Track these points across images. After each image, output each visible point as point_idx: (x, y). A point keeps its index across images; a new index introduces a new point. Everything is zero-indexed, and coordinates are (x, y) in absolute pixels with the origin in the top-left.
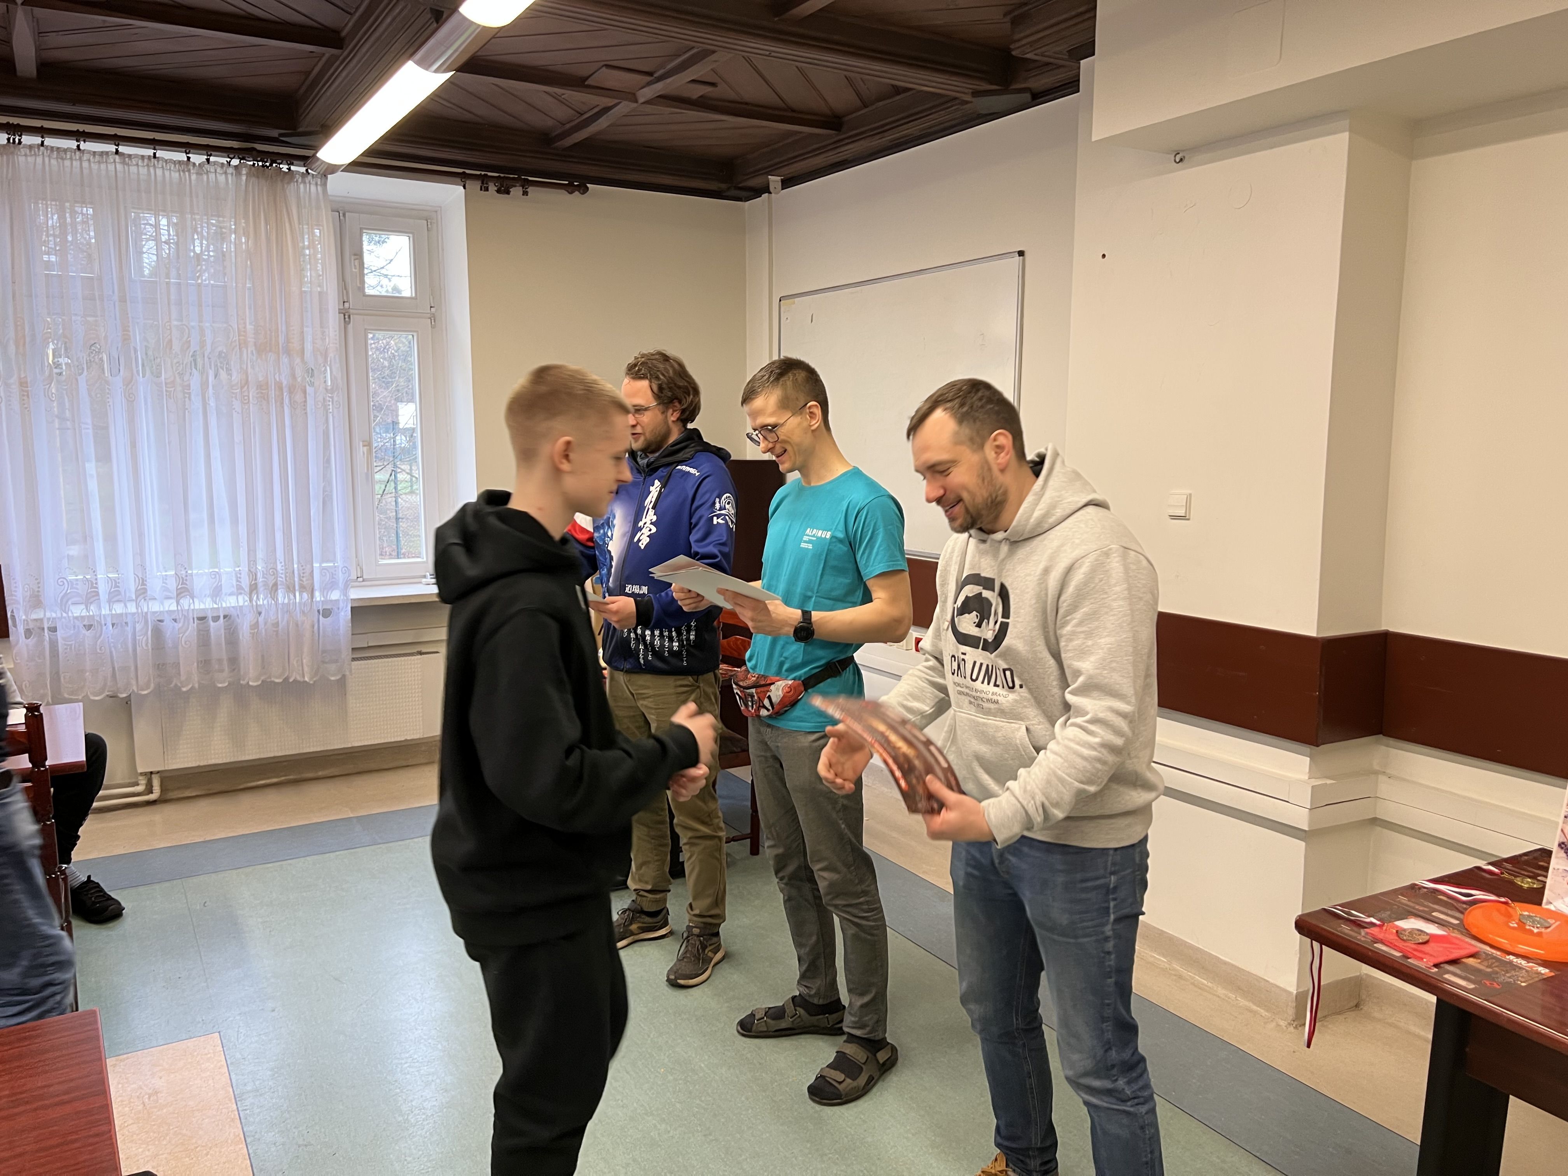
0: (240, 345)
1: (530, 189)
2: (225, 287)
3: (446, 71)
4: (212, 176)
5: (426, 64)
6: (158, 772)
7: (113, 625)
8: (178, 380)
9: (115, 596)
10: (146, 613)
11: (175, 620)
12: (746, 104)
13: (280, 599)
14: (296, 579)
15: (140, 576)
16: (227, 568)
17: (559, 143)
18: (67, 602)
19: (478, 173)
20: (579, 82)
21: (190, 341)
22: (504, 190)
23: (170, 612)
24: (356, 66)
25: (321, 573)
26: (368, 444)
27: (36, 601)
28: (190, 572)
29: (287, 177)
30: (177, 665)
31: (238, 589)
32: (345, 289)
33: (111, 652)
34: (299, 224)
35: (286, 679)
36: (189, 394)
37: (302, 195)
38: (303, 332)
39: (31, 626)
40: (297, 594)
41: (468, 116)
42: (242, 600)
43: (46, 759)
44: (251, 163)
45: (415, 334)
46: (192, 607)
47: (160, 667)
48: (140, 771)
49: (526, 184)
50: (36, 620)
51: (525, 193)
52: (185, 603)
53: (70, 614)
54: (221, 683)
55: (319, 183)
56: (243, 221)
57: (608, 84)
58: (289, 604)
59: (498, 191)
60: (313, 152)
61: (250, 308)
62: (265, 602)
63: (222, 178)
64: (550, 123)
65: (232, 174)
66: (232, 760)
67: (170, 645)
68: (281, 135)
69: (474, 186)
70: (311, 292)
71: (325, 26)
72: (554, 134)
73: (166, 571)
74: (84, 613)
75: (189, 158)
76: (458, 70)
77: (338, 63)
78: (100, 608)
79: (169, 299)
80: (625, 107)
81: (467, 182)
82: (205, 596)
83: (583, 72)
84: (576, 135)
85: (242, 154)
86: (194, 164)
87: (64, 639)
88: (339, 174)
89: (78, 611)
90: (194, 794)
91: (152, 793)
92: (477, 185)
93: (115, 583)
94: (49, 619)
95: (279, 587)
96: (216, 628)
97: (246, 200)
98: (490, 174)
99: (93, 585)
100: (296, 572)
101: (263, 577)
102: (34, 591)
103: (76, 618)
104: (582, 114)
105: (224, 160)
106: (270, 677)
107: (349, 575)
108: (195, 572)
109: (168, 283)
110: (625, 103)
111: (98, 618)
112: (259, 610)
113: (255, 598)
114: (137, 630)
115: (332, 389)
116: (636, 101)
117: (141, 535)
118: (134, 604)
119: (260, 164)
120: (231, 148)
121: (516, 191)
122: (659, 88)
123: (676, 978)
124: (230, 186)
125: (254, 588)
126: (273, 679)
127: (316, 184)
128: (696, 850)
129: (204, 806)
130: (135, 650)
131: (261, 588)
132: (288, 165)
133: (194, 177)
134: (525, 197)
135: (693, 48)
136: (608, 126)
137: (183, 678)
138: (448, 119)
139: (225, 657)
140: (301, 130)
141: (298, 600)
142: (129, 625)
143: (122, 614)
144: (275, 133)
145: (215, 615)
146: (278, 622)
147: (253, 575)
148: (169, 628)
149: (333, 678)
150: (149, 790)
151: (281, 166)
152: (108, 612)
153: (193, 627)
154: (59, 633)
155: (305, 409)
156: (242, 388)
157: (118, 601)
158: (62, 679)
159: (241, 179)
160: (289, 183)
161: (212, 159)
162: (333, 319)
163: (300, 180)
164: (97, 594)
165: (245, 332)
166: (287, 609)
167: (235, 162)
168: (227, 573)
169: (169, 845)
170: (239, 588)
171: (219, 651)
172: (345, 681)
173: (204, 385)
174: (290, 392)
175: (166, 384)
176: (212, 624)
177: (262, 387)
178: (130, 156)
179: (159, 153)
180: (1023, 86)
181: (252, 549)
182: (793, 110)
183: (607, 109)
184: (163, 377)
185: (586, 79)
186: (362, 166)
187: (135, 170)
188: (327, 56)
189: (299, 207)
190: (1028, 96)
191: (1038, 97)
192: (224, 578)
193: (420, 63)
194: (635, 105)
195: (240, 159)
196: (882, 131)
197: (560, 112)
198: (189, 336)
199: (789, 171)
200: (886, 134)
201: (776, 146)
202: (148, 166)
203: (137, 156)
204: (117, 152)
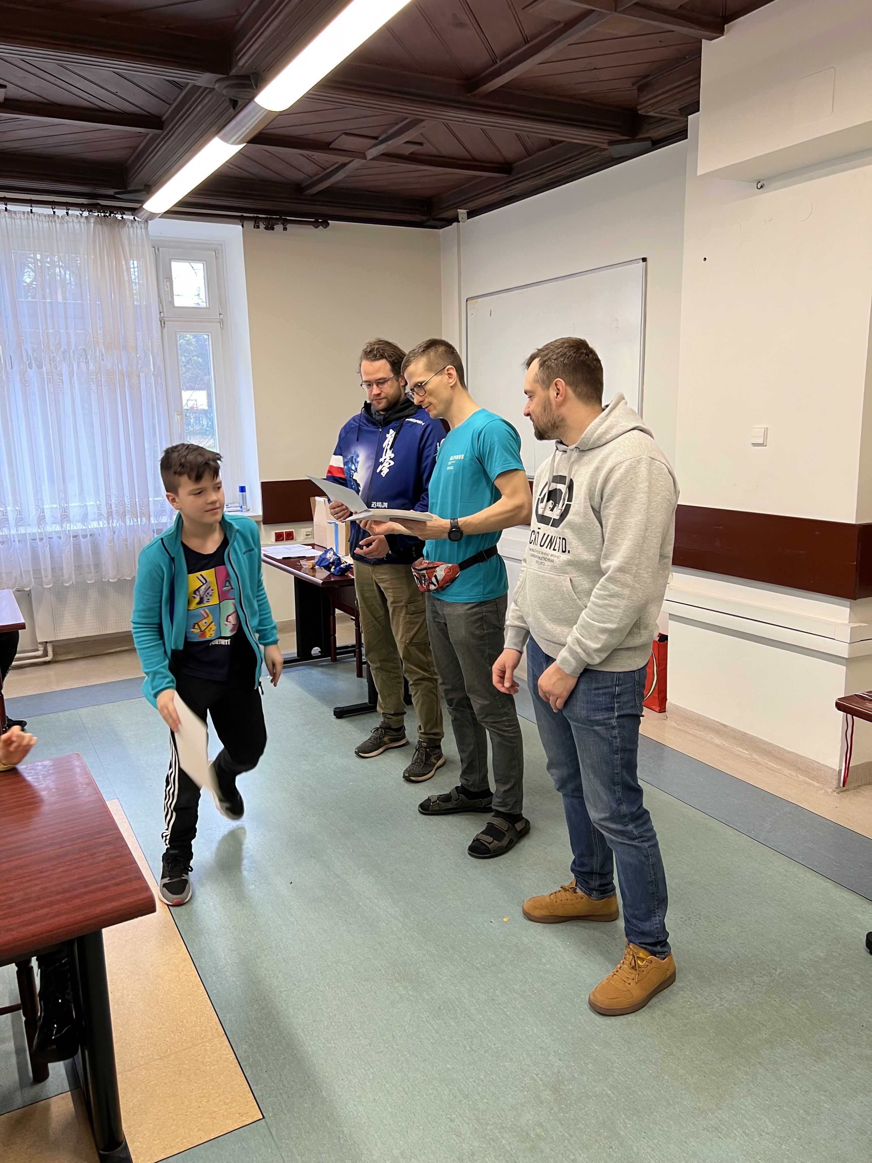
1: (289, 226)
3: (240, 143)
4: (71, 225)
5: (225, 139)
6: (51, 642)
7: (19, 541)
8: (54, 370)
9: (19, 521)
10: (43, 533)
11: (60, 538)
12: (444, 157)
13: (128, 523)
14: (138, 509)
16: (90, 503)
17: (308, 191)
19: (252, 215)
20: (324, 146)
21: (60, 343)
22: (270, 227)
23: (57, 532)
24: (173, 141)
25: (155, 504)
26: (181, 414)
28: (68, 505)
29: (122, 223)
30: (63, 568)
31: (99, 516)
32: (161, 303)
33: (18, 560)
34: (131, 257)
36: (61, 379)
37: (131, 236)
38: (136, 335)
40: (139, 519)
41: (245, 174)
42: (102, 524)
44: (96, 214)
45: (210, 334)
46: (69, 528)
48: (39, 641)
49: (285, 222)
51: (285, 229)
52: (66, 526)
54: (90, 580)
55: (143, 227)
56: (93, 257)
57: (345, 147)
58: (133, 525)
59: (267, 228)
60: (139, 205)
61: (99, 319)
62: (118, 524)
63: (77, 226)
64: (302, 176)
65: (84, 223)
66: (99, 634)
68: (116, 193)
69: (250, 225)
70: (140, 306)
71: (150, 113)
72: (305, 184)
73: (53, 504)
75: (54, 212)
76: (249, 142)
77: (159, 139)
78: (10, 530)
80: (357, 163)
81: (244, 222)
82: (77, 521)
83: (330, 140)
84: (320, 185)
85: (90, 207)
86: (58, 216)
88: (157, 219)
90: (74, 657)
91: (47, 656)
92: (251, 224)
93: (20, 513)
95: (127, 514)
96: (85, 544)
97: (94, 241)
98: (260, 216)
100: (137, 504)
101: (116, 507)
104: (325, 170)
105: (78, 213)
106: (123, 576)
108: (71, 505)
110: (357, 160)
111: (9, 537)
112: (114, 530)
113: (111, 522)
115: (157, 374)
116: (365, 158)
119: (103, 214)
120: (83, 204)
121: (279, 227)
122: (382, 148)
123: (409, 776)
124: (84, 232)
125: (110, 514)
126: (125, 578)
127: (141, 228)
128: (420, 687)
129: (81, 666)
131: (115, 516)
132: (121, 214)
133: (58, 225)
134: (285, 232)
135: (407, 118)
136: (345, 177)
137: (66, 577)
138: (230, 177)
139: (92, 563)
140: (129, 189)
141: (139, 523)
143: (25, 534)
144: (111, 192)
145: (84, 534)
146: (127, 539)
147: (109, 505)
148: (56, 543)
150: (45, 654)
151: (117, 216)
152: (15, 532)
153: (70, 542)
155: (140, 389)
156: (97, 375)
157: (22, 525)
159: (90, 226)
160: (122, 228)
161: (70, 212)
162: (155, 325)
163: (130, 225)
164: (7, 520)
165: (97, 335)
166: (133, 530)
167: (86, 214)
168: (91, 505)
169: (62, 689)
170: (100, 514)
171: (87, 559)
173: (71, 373)
175: (46, 373)
177: (110, 374)
178: (15, 212)
179: (34, 210)
180: (645, 136)
181: (108, 488)
182: (476, 160)
183: (344, 165)
184: (44, 369)
185: (330, 143)
186: (171, 213)
187: (18, 222)
188: (151, 135)
189: (130, 245)
190: (649, 143)
191: (657, 144)
192: (89, 508)
193: (222, 138)
194: (364, 161)
195: (89, 211)
196: (541, 173)
197: (310, 168)
198: (60, 339)
199: (473, 205)
200: (544, 175)
201: (463, 187)
202: (27, 219)
203: (19, 212)
204: (6, 210)
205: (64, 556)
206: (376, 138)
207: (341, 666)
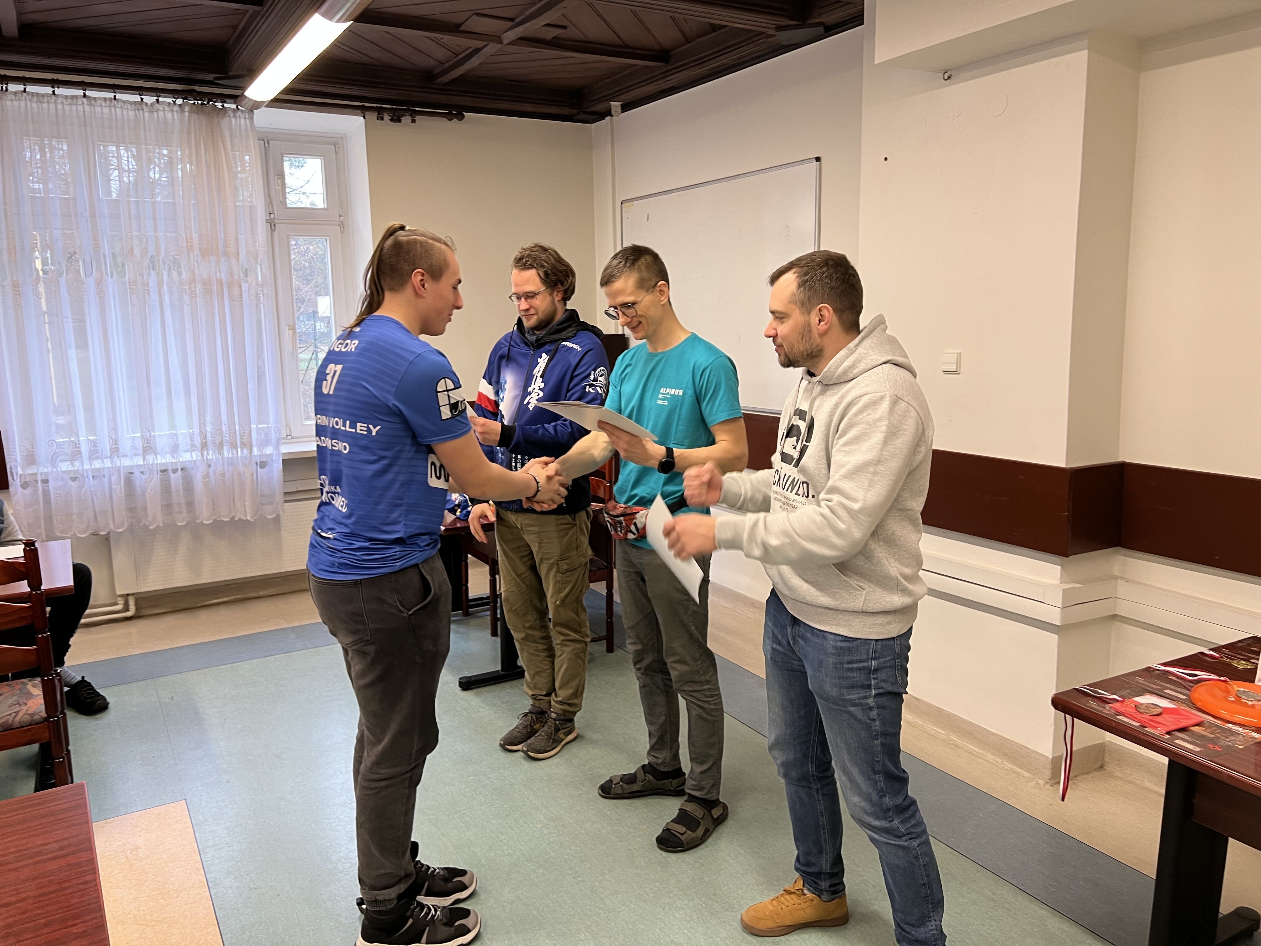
0: (188, 250)
1: (418, 118)
2: (174, 204)
3: (347, 20)
4: (161, 113)
5: (329, 15)
6: (133, 594)
7: (93, 477)
8: (139, 279)
9: (94, 454)
10: (119, 467)
11: (142, 473)
12: (591, 43)
13: (225, 454)
14: (238, 438)
15: (114, 437)
16: (182, 431)
17: (439, 80)
18: (56, 459)
19: (375, 105)
20: (454, 28)
21: (147, 248)
22: (396, 119)
23: (138, 466)
24: (273, 19)
25: (257, 433)
26: (293, 328)
27: (31, 459)
28: (153, 434)
29: (222, 112)
30: (145, 509)
31: (192, 447)
32: (271, 203)
33: (93, 499)
34: (232, 150)
35: (233, 518)
36: (148, 290)
37: (233, 127)
38: (237, 239)
39: (27, 479)
40: (239, 450)
41: (365, 59)
42: (195, 456)
43: (41, 584)
44: (192, 102)
45: (328, 238)
46: (156, 462)
47: (132, 510)
48: (118, 593)
49: (414, 114)
50: (32, 474)
51: (413, 121)
52: (150, 458)
53: (59, 469)
54: (181, 522)
55: (247, 117)
56: (187, 150)
57: (478, 30)
58: (232, 458)
59: (392, 120)
60: (241, 91)
61: (195, 220)
62: (214, 457)
63: (169, 115)
64: (432, 63)
65: (177, 111)
66: (191, 583)
67: (139, 492)
68: (215, 78)
69: (372, 116)
70: (243, 206)
72: (437, 71)
73: (134, 433)
74: (70, 468)
75: (142, 99)
76: (356, 20)
77: (259, 17)
78: (82, 464)
79: (130, 214)
80: (491, 48)
81: (367, 113)
82: (166, 453)
83: (457, 19)
84: (452, 72)
85: (184, 94)
86: (147, 104)
87: (55, 489)
88: (263, 109)
89: (65, 467)
90: (162, 611)
91: (128, 610)
92: (375, 115)
93: (94, 443)
94: (41, 474)
95: (225, 444)
96: (175, 479)
97: (189, 133)
98: (384, 106)
99: (76, 445)
100: (237, 432)
101: (212, 437)
102: (29, 451)
103: (64, 472)
104: (458, 55)
105: (170, 100)
106: (219, 517)
107: (280, 434)
108: (157, 433)
109: (129, 201)
110: (492, 45)
111: (81, 472)
112: (209, 463)
113: (205, 453)
114: (113, 481)
115: (262, 284)
116: (501, 43)
117: (113, 406)
118: (109, 460)
119: (200, 102)
120: (175, 90)
121: (406, 119)
122: (519, 31)
124: (176, 121)
125: (204, 446)
126: (222, 518)
127: (245, 118)
128: (565, 648)
129: (170, 621)
130: (111, 497)
131: (210, 446)
132: (222, 102)
133: (147, 114)
134: (414, 124)
136: (480, 64)
137: (150, 518)
138: (350, 62)
139: (183, 501)
140: (231, 73)
141: (239, 454)
142: (106, 476)
143: (99, 469)
145: (174, 468)
146: (225, 472)
147: (203, 434)
148: (138, 478)
149: (269, 517)
150: (126, 609)
151: (216, 104)
152: (89, 467)
153: (157, 478)
154: (51, 485)
155: (241, 301)
156: (190, 284)
157: (97, 458)
158: (54, 521)
159: (184, 115)
160: (223, 117)
162: (262, 227)
163: (232, 115)
164: (80, 452)
165: (191, 239)
166: (232, 462)
167: (179, 101)
168: (183, 434)
169: (143, 652)
170: (193, 445)
171: (178, 497)
172: (279, 521)
173: (160, 283)
174: (229, 287)
175: (129, 283)
176: (172, 475)
177: (207, 284)
178: (95, 99)
179: (118, 96)
180: (817, 21)
181: (202, 415)
182: (629, 47)
183: (477, 51)
184: (127, 277)
185: (460, 25)
186: (278, 102)
187: (98, 109)
188: (251, 12)
189: (231, 136)
190: (821, 29)
191: (830, 30)
192: (180, 438)
193: (325, 15)
194: (500, 46)
195: (184, 99)
196: (701, 62)
197: (440, 54)
198: (147, 244)
199: (627, 97)
200: (705, 64)
201: (616, 77)
202: (110, 106)
203: (100, 98)
204: (85, 96)
205: (147, 495)
206: (512, 20)
207: (473, 621)
